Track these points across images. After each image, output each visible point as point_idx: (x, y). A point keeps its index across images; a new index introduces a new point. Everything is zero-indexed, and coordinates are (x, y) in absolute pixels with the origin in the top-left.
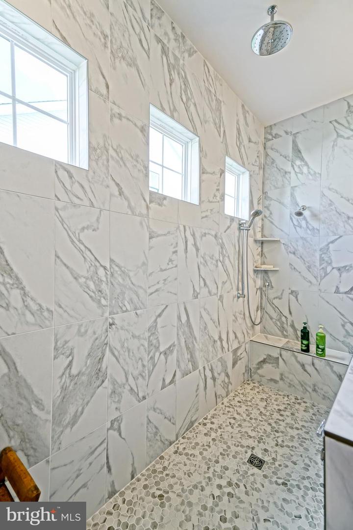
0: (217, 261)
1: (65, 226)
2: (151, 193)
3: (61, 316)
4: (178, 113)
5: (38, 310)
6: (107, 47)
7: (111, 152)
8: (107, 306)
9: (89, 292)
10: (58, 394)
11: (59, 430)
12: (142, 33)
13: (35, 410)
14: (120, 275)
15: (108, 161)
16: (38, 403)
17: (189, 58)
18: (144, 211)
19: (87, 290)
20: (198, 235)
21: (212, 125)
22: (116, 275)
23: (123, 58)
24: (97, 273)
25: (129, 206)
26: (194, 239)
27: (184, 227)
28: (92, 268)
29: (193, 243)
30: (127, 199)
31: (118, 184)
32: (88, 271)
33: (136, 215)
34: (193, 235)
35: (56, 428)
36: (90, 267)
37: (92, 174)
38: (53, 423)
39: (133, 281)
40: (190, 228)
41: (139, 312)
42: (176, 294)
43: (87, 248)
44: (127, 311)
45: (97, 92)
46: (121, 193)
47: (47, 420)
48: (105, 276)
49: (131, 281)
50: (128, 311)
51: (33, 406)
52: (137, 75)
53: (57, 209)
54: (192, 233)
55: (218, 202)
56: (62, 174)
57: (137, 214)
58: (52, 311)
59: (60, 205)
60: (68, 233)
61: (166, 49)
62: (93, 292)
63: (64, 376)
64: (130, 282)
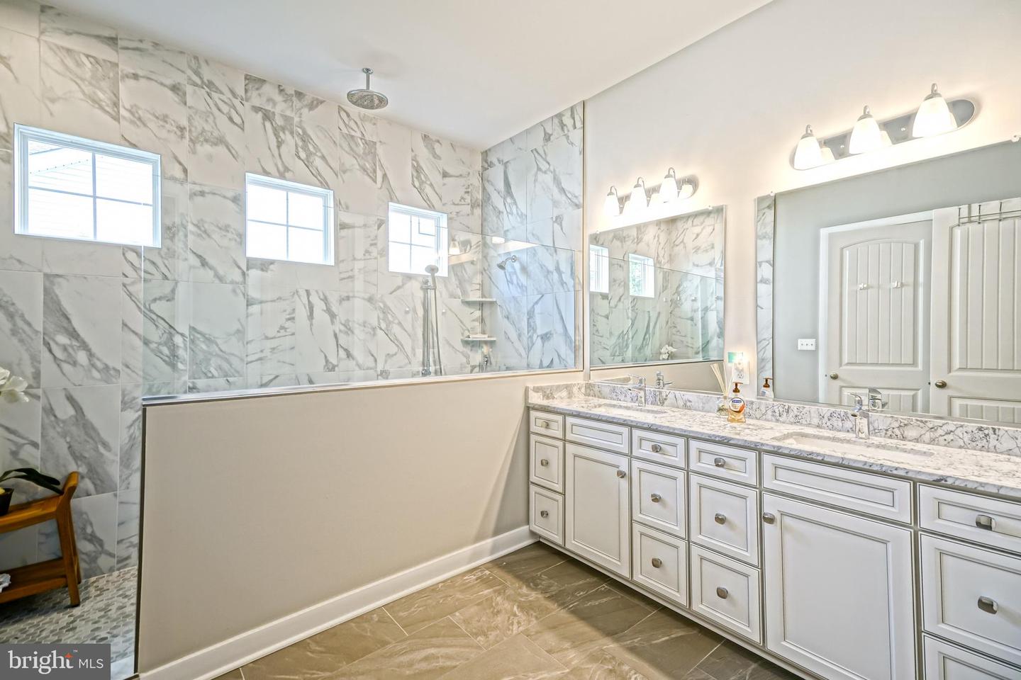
0: (374, 329)
1: (134, 299)
2: (248, 260)
3: (129, 375)
4: (293, 173)
5: (104, 368)
6: (185, 138)
7: (190, 227)
8: (186, 370)
9: (162, 356)
10: (127, 441)
11: (127, 472)
12: (232, 111)
13: (102, 449)
14: (204, 342)
15: (186, 236)
16: (105, 445)
17: (311, 112)
18: (239, 278)
19: (159, 354)
20: (333, 300)
21: (359, 174)
22: (198, 342)
23: (206, 141)
24: (172, 340)
25: (217, 276)
26: (326, 304)
27: (308, 292)
28: (165, 335)
29: (325, 309)
30: (211, 268)
31: (201, 256)
32: (161, 338)
33: (226, 283)
34: (325, 300)
35: (125, 470)
36: (163, 334)
37: (166, 251)
38: (121, 465)
39: (223, 349)
40: (317, 292)
41: (231, 379)
42: (293, 365)
43: (159, 317)
44: (213, 377)
45: (173, 179)
46: (204, 263)
47: (113, 461)
48: (183, 343)
49: (219, 348)
50: (216, 378)
51: (99, 446)
52: (227, 151)
53: (124, 285)
54: (322, 297)
55: (376, 258)
56: (131, 256)
57: (228, 282)
58: (119, 371)
59: (127, 281)
60: (136, 304)
61: (271, 115)
62: (167, 356)
63: (133, 428)
64: (217, 349)
